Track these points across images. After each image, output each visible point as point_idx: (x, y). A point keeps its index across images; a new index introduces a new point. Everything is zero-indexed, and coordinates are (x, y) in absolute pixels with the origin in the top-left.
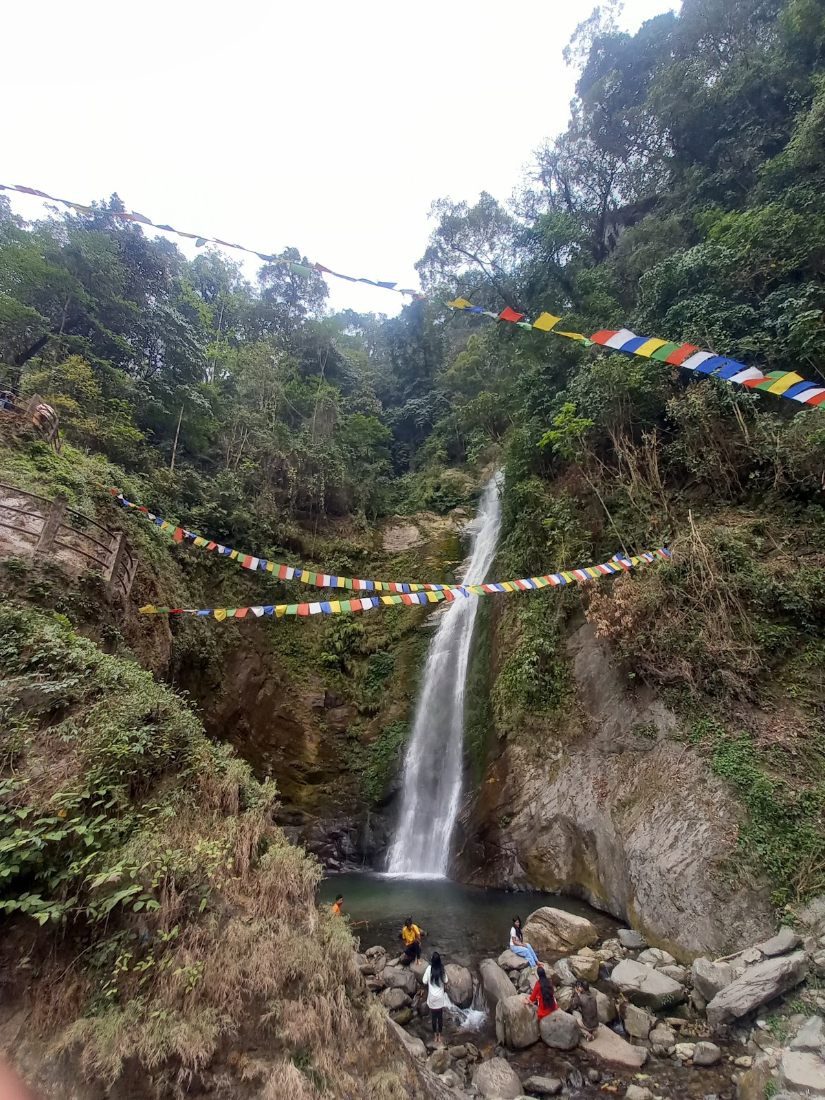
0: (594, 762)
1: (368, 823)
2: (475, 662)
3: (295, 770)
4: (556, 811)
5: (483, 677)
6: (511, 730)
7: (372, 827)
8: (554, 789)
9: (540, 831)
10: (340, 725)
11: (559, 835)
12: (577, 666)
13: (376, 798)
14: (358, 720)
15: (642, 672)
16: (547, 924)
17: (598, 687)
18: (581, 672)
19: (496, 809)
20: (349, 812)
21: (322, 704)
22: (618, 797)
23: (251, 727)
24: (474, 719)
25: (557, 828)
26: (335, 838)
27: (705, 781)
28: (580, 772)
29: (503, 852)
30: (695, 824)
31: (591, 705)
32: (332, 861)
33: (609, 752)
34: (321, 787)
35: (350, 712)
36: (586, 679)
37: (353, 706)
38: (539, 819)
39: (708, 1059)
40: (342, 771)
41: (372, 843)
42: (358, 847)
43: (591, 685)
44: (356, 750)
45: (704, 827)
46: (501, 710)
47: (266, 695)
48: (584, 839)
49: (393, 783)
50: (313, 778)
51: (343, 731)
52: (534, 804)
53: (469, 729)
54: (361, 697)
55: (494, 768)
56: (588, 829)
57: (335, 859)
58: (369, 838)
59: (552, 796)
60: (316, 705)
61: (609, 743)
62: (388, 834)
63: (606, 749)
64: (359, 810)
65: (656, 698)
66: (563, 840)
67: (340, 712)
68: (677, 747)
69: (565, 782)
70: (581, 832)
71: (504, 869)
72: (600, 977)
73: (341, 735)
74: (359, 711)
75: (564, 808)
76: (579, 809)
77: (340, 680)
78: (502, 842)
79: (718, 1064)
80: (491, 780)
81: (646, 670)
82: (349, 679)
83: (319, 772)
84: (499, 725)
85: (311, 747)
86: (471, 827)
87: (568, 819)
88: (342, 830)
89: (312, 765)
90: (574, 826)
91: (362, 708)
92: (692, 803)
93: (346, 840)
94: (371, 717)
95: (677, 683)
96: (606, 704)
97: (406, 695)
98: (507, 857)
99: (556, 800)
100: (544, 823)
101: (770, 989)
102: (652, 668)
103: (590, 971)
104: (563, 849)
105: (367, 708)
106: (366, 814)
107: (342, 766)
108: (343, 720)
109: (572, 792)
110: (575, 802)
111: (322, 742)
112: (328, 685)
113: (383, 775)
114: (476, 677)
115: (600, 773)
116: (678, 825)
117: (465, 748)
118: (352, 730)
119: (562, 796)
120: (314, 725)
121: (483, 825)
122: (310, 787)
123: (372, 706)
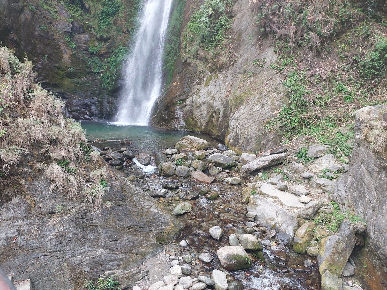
0: (230, 77)
1: (106, 100)
2: (175, 12)
3: (57, 69)
4: (205, 99)
5: (178, 23)
6: (190, 58)
7: (108, 102)
8: (206, 90)
9: (196, 108)
10: (84, 45)
11: (204, 110)
12: (236, 22)
13: (110, 89)
14: (97, 43)
15: (269, 29)
16: (188, 141)
17: (243, 37)
18: (237, 26)
19: (175, 97)
20: (95, 95)
21: (70, 30)
22: (236, 94)
23: (20, 39)
24: (169, 50)
25: (204, 107)
26: (87, 106)
27: (277, 89)
28: (221, 82)
29: (176, 116)
30: (264, 106)
31: (237, 47)
32: (86, 116)
33: (239, 73)
34: (76, 80)
35: (91, 37)
36: (239, 31)
37: (92, 34)
38: (196, 103)
39: (236, 182)
40: (89, 73)
41: (108, 109)
42: (101, 111)
43: (240, 35)
44: (97, 61)
45: (268, 108)
46: (186, 45)
47: (26, 19)
48: (215, 112)
49: (120, 81)
50: (70, 75)
51: (87, 49)
52: (195, 96)
53: (166, 55)
54: (97, 28)
55: (178, 77)
56: (218, 107)
57: (88, 115)
58: (106, 107)
59: (204, 93)
60: (65, 30)
61: (240, 68)
62: (117, 106)
63: (237, 71)
64: (100, 93)
65: (271, 45)
66: (205, 112)
67: (84, 37)
68: (272, 72)
69: (213, 86)
70: (214, 109)
71: (176, 123)
72: (205, 158)
73: (85, 52)
74: (97, 38)
75: (209, 98)
76: (216, 99)
77: (81, 15)
78: (176, 112)
79: (239, 184)
80: (175, 84)
81: (271, 28)
82: (88, 15)
83: (73, 72)
84: (183, 55)
85: (66, 57)
86: (162, 105)
87: (210, 103)
88: (91, 103)
89: (68, 68)
90: (212, 107)
91: (98, 36)
92: (267, 98)
93: (93, 107)
94: (105, 43)
95: (284, 38)
96: (245, 47)
97: (128, 30)
98: (178, 118)
99: (206, 95)
100: (198, 105)
101: (267, 163)
102: (275, 28)
103: (201, 156)
104: (205, 116)
105: (102, 37)
106: (104, 96)
107: (88, 70)
108: (86, 42)
109: (215, 91)
110: (215, 96)
111: (73, 55)
112: (73, 17)
113: (114, 77)
114: (174, 22)
115: (231, 83)
116: (257, 107)
117: (163, 66)
118: (92, 49)
119: (209, 93)
120: (66, 43)
121: (168, 104)
122: (69, 80)
123: (105, 35)
